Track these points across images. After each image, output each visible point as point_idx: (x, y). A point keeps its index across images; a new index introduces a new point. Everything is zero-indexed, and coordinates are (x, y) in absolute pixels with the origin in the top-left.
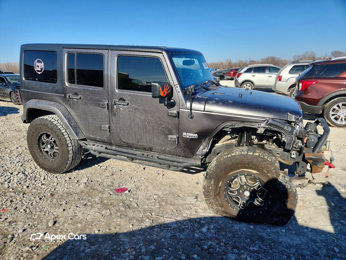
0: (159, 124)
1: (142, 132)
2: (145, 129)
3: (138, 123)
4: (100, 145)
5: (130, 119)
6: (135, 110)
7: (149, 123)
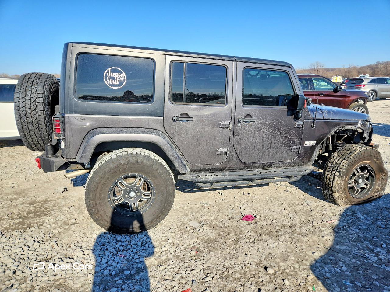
0: (285, 137)
1: (266, 148)
2: (269, 145)
3: (263, 140)
4: (213, 174)
5: (255, 136)
6: (262, 126)
7: (275, 138)
